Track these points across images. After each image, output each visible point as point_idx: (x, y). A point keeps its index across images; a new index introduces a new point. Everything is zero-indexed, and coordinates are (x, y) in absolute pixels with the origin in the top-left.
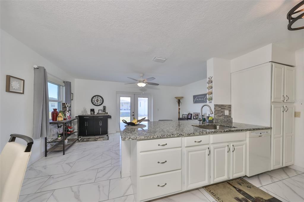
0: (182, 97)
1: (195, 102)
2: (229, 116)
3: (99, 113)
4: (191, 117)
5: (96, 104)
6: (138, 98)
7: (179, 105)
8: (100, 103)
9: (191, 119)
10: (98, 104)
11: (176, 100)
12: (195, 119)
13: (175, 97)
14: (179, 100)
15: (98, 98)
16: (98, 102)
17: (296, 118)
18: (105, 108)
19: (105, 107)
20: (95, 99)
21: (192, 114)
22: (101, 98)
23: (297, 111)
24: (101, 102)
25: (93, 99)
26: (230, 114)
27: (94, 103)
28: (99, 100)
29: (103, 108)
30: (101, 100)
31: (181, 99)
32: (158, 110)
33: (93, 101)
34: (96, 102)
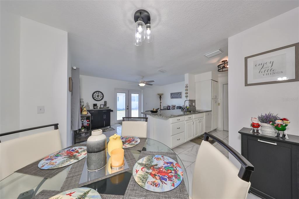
0: (163, 94)
1: (172, 98)
2: (195, 106)
3: (101, 107)
4: (170, 108)
5: (97, 99)
6: (132, 94)
7: (160, 100)
8: (101, 99)
9: (169, 109)
10: (99, 99)
11: (159, 96)
12: (173, 109)
13: (158, 94)
14: (160, 96)
15: (98, 94)
16: (99, 98)
17: (219, 106)
18: (106, 103)
19: (106, 101)
20: (96, 94)
21: (170, 106)
22: (101, 94)
23: (219, 103)
24: (102, 97)
25: (94, 95)
26: (195, 105)
27: (95, 98)
28: (100, 95)
29: (105, 103)
30: (102, 95)
31: (162, 95)
32: (146, 104)
33: (94, 97)
34: (97, 98)
